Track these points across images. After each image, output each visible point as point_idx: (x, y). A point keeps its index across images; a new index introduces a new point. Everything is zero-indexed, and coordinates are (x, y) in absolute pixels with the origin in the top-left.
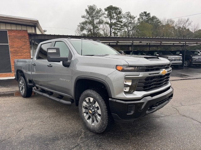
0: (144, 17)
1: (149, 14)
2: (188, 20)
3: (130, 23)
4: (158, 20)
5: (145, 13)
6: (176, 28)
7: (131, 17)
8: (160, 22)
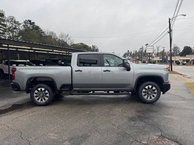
0: (29, 25)
1: (34, 23)
2: (68, 35)
3: (15, 28)
4: (42, 30)
5: (30, 21)
6: (57, 40)
7: (15, 22)
8: (43, 32)
